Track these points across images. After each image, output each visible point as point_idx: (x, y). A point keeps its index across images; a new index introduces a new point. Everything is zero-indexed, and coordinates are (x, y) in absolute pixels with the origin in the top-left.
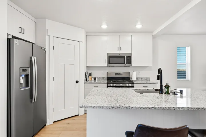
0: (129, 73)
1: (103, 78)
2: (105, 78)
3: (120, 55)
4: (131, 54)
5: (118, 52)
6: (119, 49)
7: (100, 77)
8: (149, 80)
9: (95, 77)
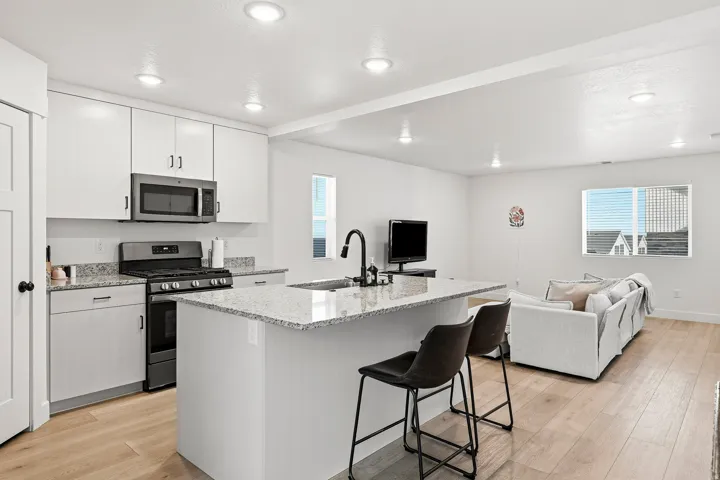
0: (199, 244)
1: (102, 268)
2: (108, 264)
3: (179, 185)
4: (214, 184)
5: (171, 173)
6: (177, 163)
7: (87, 262)
8: (253, 265)
9: (66, 264)
